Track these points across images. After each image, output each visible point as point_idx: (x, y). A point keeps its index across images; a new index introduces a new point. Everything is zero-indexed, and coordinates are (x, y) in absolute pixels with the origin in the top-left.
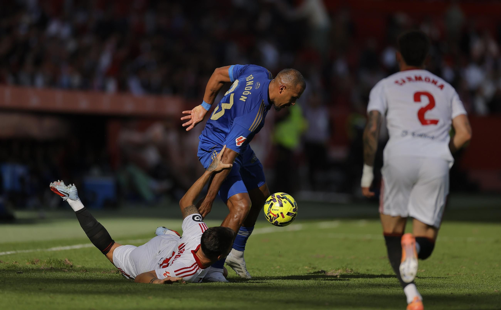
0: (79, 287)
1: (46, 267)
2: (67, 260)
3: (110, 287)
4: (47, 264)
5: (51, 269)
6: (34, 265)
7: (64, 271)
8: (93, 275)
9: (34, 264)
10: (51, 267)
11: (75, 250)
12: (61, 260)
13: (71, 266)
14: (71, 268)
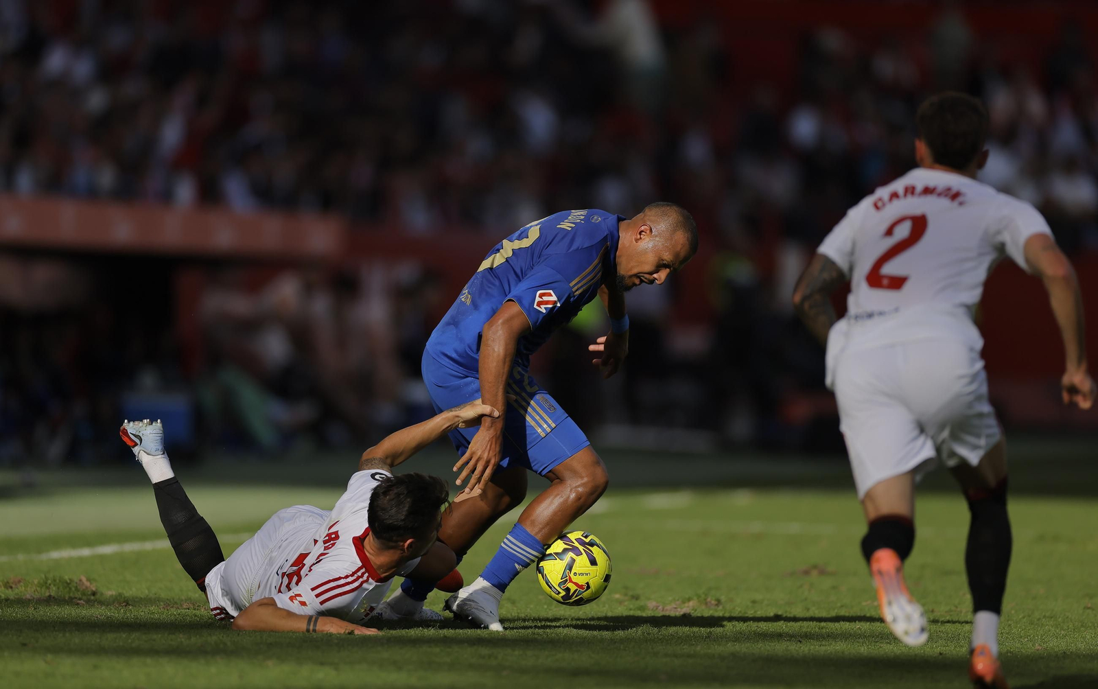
0: (110, 639)
1: (37, 596)
2: (84, 579)
3: (181, 639)
4: (38, 589)
5: (49, 600)
6: (10, 590)
7: (78, 604)
8: (142, 613)
9: (11, 587)
10: (47, 594)
11: (102, 558)
12: (70, 580)
13: (94, 594)
14: (92, 598)
